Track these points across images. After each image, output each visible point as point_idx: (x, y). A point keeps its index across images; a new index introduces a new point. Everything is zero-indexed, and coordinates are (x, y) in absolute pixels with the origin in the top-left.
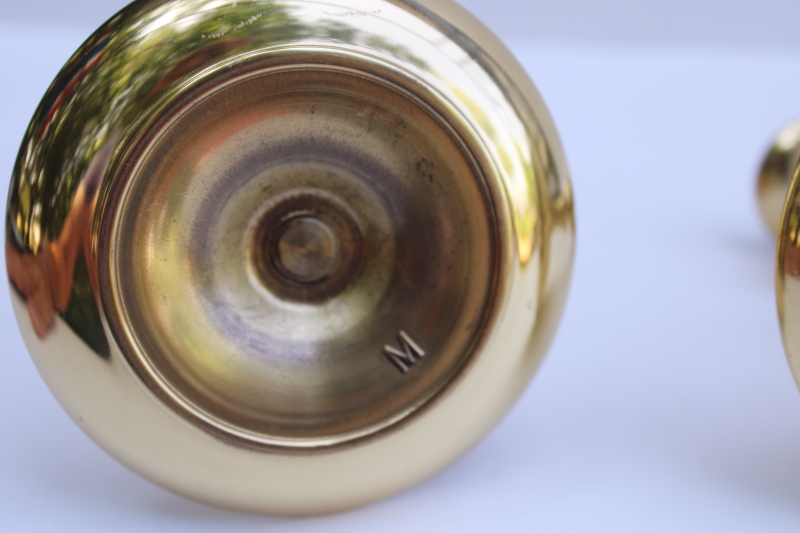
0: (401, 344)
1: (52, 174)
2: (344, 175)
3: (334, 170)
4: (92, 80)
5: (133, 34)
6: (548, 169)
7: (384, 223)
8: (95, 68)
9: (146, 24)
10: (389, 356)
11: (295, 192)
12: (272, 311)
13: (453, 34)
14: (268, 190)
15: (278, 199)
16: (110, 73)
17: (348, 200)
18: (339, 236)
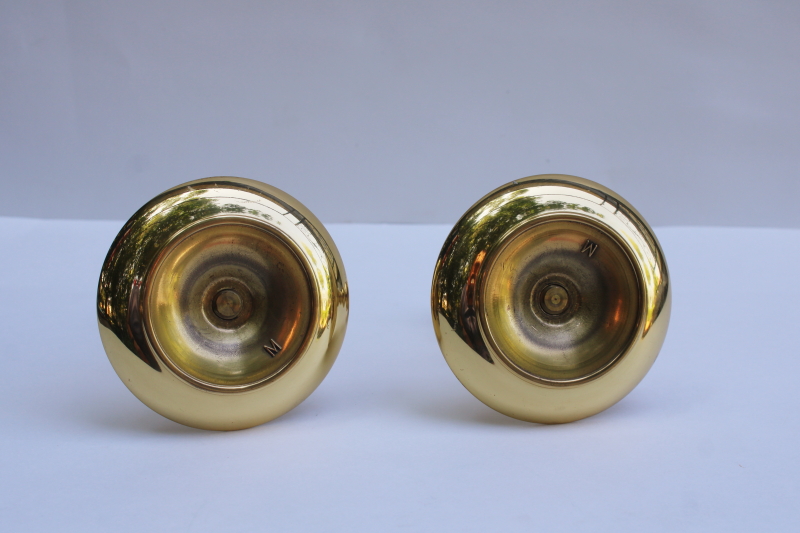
0: (271, 344)
1: (115, 284)
2: (246, 271)
3: (241, 268)
4: (128, 241)
5: (144, 219)
6: (337, 278)
7: (262, 291)
8: (129, 235)
9: (149, 214)
10: (266, 349)
11: (223, 279)
12: (214, 331)
13: (291, 211)
14: (212, 278)
15: (216, 282)
16: (136, 237)
17: (247, 282)
18: (242, 298)
